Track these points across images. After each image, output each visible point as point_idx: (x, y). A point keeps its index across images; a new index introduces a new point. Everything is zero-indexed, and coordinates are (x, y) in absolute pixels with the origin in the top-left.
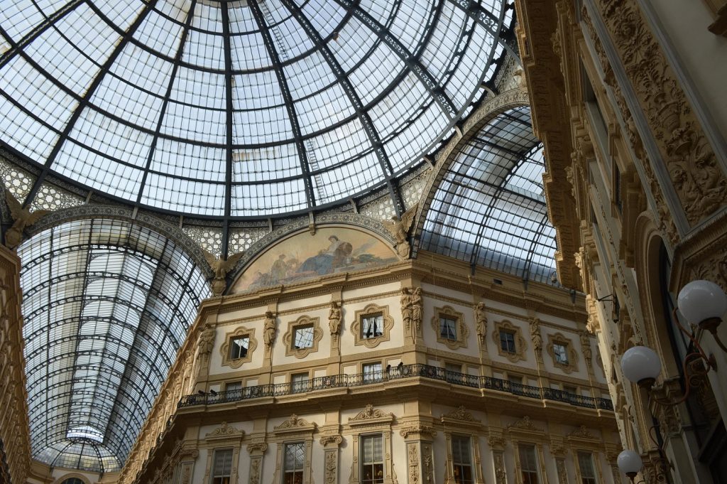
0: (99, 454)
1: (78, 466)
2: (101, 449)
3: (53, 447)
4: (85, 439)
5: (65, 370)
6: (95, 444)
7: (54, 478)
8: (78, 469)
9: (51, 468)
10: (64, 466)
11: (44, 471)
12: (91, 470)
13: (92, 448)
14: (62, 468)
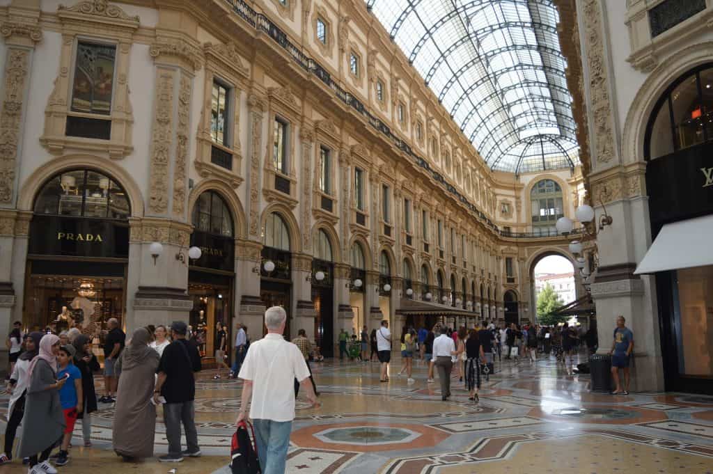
0: (562, 148)
1: (544, 167)
2: (562, 142)
3: (509, 153)
4: (541, 136)
5: (481, 82)
6: (553, 139)
7: (523, 185)
8: (545, 169)
9: (517, 176)
10: (530, 170)
11: (512, 180)
12: (560, 168)
13: (552, 144)
14: (527, 173)
